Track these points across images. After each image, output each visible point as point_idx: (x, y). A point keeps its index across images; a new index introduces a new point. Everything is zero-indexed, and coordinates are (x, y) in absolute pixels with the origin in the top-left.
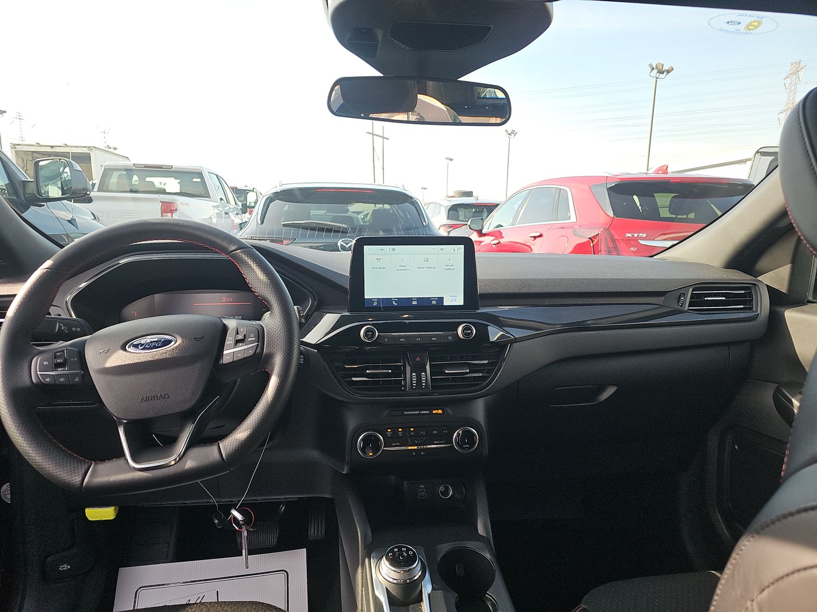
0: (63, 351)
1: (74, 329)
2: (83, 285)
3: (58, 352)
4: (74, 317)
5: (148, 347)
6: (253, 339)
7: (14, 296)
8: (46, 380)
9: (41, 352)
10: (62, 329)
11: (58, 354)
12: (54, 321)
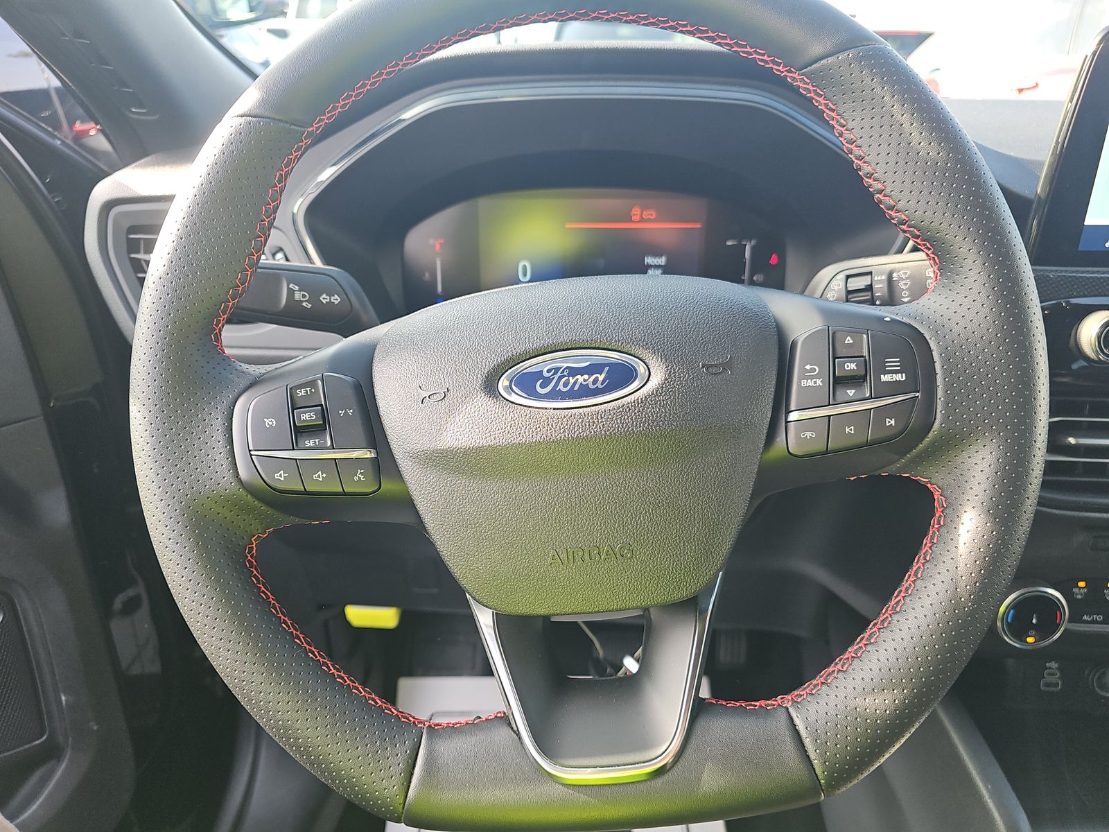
0: (312, 384)
1: (324, 298)
2: (327, 174)
3: (300, 386)
4: (318, 263)
5: (564, 390)
6: (898, 377)
7: (169, 199)
8: (277, 476)
9: (255, 383)
10: (297, 298)
11: (301, 393)
12: (275, 275)
